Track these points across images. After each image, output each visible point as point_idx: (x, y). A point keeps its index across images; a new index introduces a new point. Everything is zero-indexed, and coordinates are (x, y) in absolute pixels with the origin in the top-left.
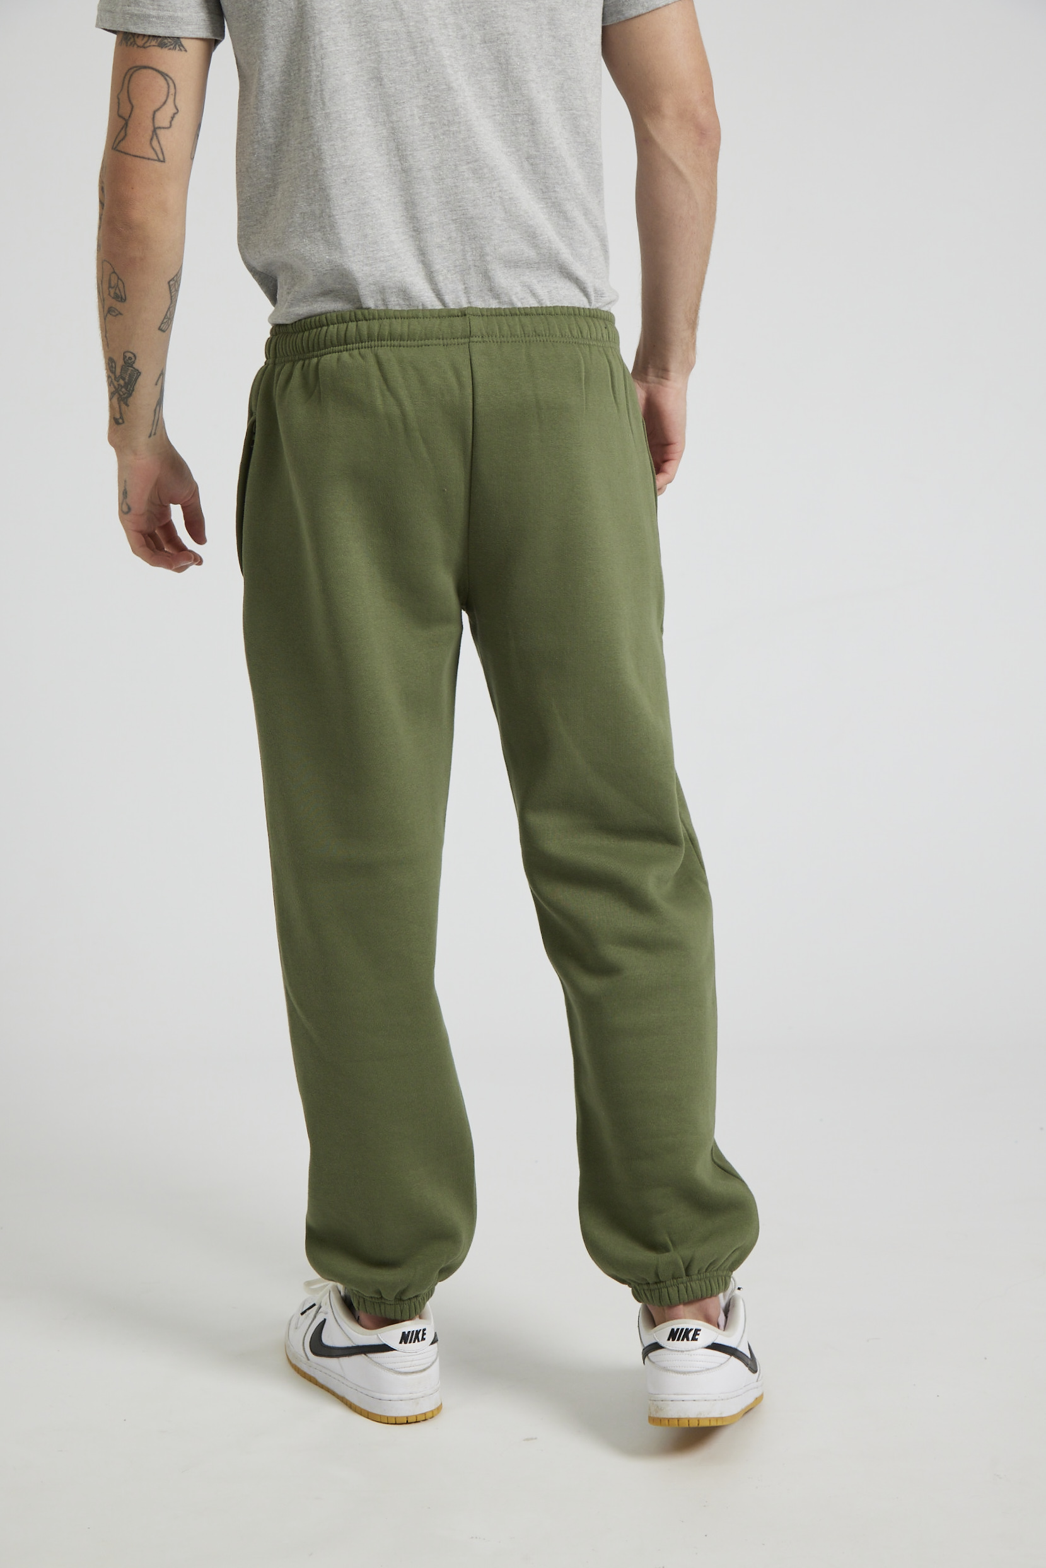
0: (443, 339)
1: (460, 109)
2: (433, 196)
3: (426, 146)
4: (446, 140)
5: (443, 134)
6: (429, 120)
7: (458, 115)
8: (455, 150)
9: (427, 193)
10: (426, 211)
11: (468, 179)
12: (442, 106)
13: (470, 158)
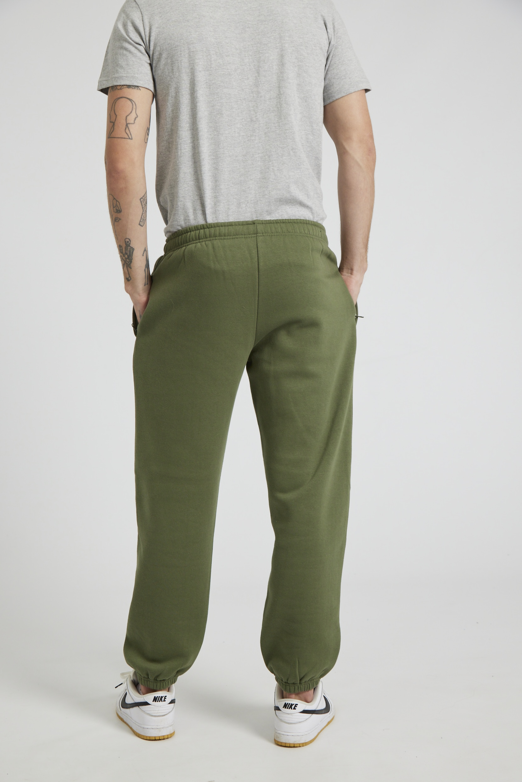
0: (244, 235)
1: (256, 130)
2: (242, 168)
3: (240, 146)
4: (249, 143)
5: (248, 141)
6: (242, 134)
7: (255, 132)
8: (253, 148)
9: (240, 167)
10: (238, 175)
11: (258, 161)
12: (248, 128)
13: (260, 151)
